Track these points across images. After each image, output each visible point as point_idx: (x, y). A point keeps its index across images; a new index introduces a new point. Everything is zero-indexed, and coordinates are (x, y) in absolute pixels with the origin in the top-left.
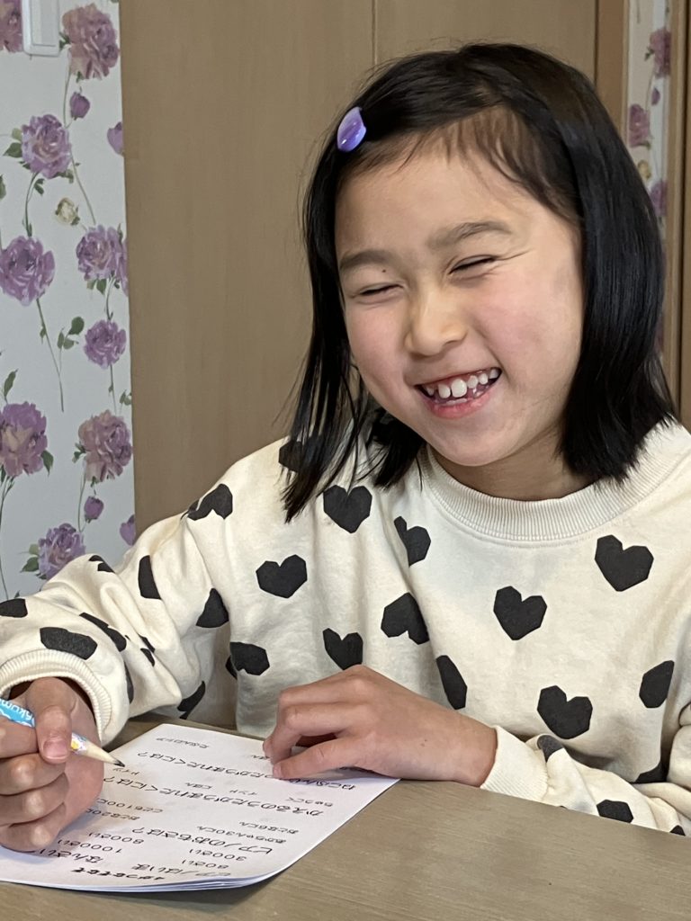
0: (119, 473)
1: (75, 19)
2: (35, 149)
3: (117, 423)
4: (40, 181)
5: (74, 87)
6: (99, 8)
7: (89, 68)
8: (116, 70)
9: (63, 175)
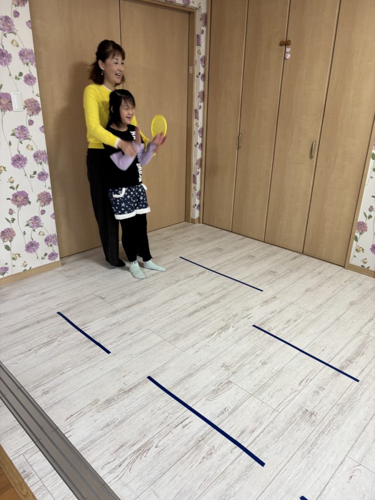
0: (49, 204)
1: (28, 102)
2: (19, 134)
3: (48, 193)
4: (21, 141)
5: (29, 118)
6: (34, 98)
7: (33, 113)
8: (40, 113)
9: (28, 139)
